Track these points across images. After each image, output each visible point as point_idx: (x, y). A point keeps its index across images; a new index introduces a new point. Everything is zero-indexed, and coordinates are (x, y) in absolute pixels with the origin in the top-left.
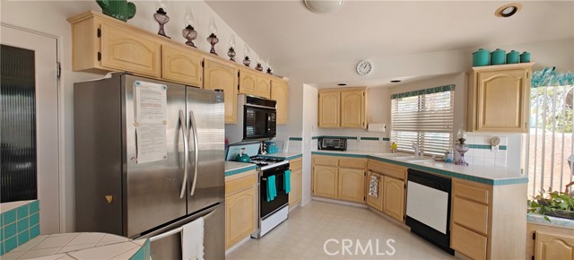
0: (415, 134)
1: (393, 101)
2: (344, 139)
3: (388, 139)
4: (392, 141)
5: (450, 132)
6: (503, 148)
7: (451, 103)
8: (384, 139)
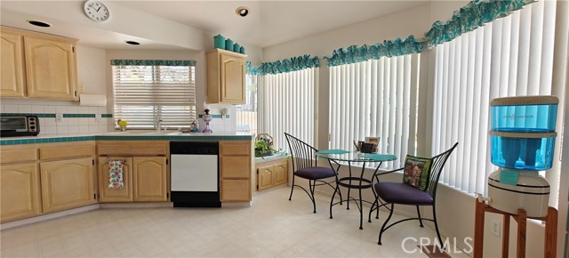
0: (151, 108)
1: (114, 68)
3: (110, 116)
4: (116, 117)
5: (191, 105)
6: (228, 117)
7: (190, 77)
8: (103, 116)
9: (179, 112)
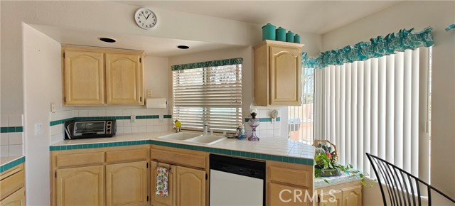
0: (201, 109)
1: (174, 72)
2: (112, 120)
3: (169, 117)
4: (174, 118)
5: (237, 107)
6: (278, 119)
7: (237, 77)
8: (165, 117)
9: (225, 115)
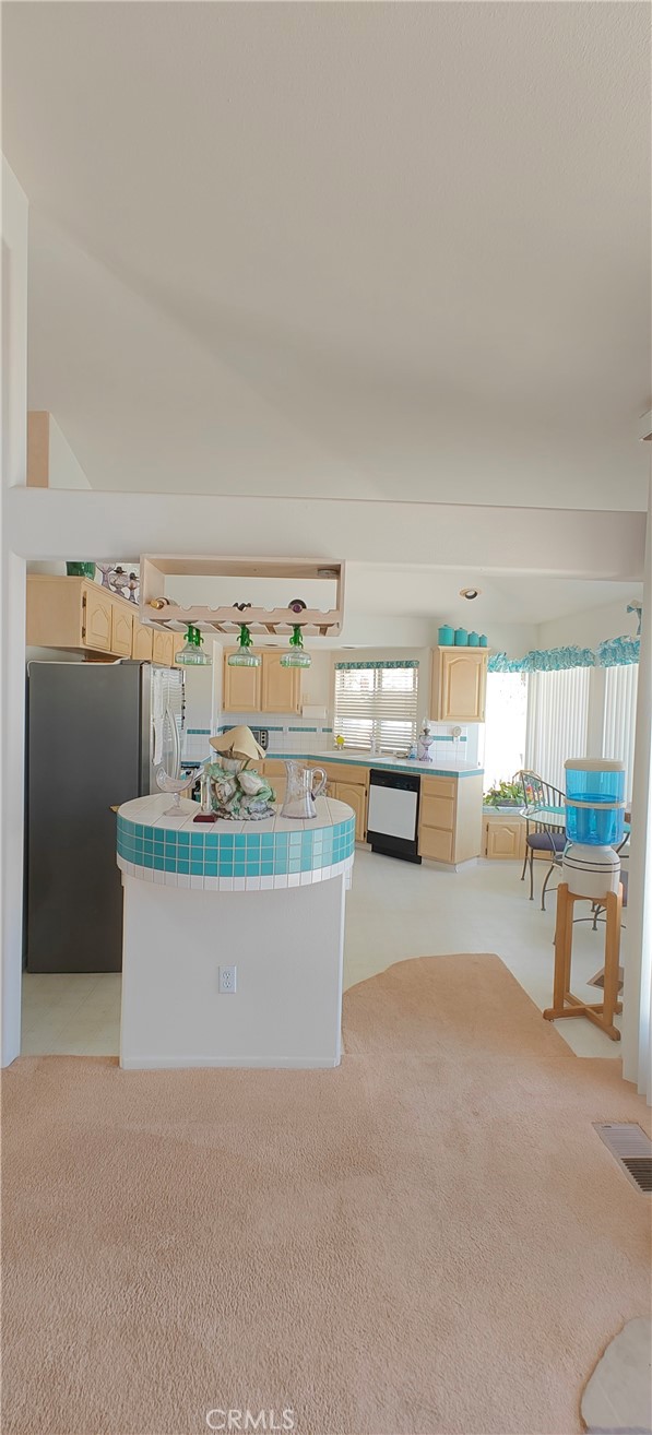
0: (370, 722)
1: (338, 672)
2: (266, 730)
3: (330, 730)
4: (336, 732)
5: (412, 721)
7: (413, 684)
8: (324, 730)
9: (399, 730)
